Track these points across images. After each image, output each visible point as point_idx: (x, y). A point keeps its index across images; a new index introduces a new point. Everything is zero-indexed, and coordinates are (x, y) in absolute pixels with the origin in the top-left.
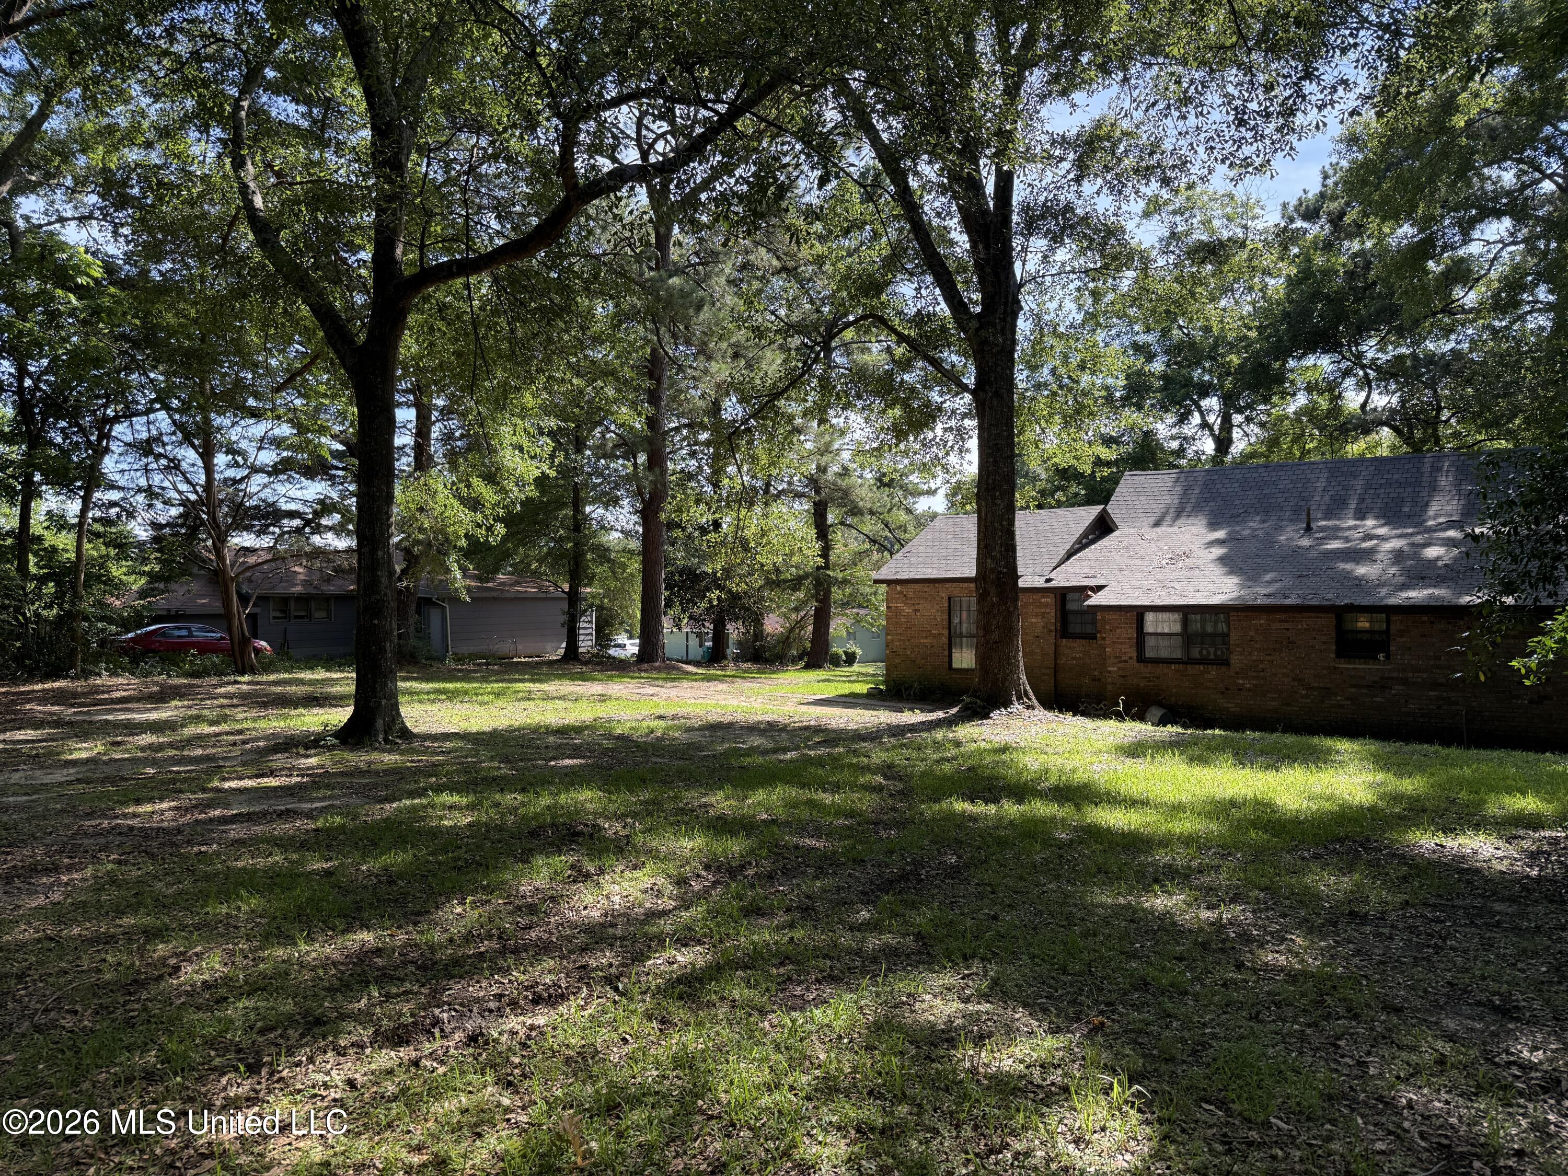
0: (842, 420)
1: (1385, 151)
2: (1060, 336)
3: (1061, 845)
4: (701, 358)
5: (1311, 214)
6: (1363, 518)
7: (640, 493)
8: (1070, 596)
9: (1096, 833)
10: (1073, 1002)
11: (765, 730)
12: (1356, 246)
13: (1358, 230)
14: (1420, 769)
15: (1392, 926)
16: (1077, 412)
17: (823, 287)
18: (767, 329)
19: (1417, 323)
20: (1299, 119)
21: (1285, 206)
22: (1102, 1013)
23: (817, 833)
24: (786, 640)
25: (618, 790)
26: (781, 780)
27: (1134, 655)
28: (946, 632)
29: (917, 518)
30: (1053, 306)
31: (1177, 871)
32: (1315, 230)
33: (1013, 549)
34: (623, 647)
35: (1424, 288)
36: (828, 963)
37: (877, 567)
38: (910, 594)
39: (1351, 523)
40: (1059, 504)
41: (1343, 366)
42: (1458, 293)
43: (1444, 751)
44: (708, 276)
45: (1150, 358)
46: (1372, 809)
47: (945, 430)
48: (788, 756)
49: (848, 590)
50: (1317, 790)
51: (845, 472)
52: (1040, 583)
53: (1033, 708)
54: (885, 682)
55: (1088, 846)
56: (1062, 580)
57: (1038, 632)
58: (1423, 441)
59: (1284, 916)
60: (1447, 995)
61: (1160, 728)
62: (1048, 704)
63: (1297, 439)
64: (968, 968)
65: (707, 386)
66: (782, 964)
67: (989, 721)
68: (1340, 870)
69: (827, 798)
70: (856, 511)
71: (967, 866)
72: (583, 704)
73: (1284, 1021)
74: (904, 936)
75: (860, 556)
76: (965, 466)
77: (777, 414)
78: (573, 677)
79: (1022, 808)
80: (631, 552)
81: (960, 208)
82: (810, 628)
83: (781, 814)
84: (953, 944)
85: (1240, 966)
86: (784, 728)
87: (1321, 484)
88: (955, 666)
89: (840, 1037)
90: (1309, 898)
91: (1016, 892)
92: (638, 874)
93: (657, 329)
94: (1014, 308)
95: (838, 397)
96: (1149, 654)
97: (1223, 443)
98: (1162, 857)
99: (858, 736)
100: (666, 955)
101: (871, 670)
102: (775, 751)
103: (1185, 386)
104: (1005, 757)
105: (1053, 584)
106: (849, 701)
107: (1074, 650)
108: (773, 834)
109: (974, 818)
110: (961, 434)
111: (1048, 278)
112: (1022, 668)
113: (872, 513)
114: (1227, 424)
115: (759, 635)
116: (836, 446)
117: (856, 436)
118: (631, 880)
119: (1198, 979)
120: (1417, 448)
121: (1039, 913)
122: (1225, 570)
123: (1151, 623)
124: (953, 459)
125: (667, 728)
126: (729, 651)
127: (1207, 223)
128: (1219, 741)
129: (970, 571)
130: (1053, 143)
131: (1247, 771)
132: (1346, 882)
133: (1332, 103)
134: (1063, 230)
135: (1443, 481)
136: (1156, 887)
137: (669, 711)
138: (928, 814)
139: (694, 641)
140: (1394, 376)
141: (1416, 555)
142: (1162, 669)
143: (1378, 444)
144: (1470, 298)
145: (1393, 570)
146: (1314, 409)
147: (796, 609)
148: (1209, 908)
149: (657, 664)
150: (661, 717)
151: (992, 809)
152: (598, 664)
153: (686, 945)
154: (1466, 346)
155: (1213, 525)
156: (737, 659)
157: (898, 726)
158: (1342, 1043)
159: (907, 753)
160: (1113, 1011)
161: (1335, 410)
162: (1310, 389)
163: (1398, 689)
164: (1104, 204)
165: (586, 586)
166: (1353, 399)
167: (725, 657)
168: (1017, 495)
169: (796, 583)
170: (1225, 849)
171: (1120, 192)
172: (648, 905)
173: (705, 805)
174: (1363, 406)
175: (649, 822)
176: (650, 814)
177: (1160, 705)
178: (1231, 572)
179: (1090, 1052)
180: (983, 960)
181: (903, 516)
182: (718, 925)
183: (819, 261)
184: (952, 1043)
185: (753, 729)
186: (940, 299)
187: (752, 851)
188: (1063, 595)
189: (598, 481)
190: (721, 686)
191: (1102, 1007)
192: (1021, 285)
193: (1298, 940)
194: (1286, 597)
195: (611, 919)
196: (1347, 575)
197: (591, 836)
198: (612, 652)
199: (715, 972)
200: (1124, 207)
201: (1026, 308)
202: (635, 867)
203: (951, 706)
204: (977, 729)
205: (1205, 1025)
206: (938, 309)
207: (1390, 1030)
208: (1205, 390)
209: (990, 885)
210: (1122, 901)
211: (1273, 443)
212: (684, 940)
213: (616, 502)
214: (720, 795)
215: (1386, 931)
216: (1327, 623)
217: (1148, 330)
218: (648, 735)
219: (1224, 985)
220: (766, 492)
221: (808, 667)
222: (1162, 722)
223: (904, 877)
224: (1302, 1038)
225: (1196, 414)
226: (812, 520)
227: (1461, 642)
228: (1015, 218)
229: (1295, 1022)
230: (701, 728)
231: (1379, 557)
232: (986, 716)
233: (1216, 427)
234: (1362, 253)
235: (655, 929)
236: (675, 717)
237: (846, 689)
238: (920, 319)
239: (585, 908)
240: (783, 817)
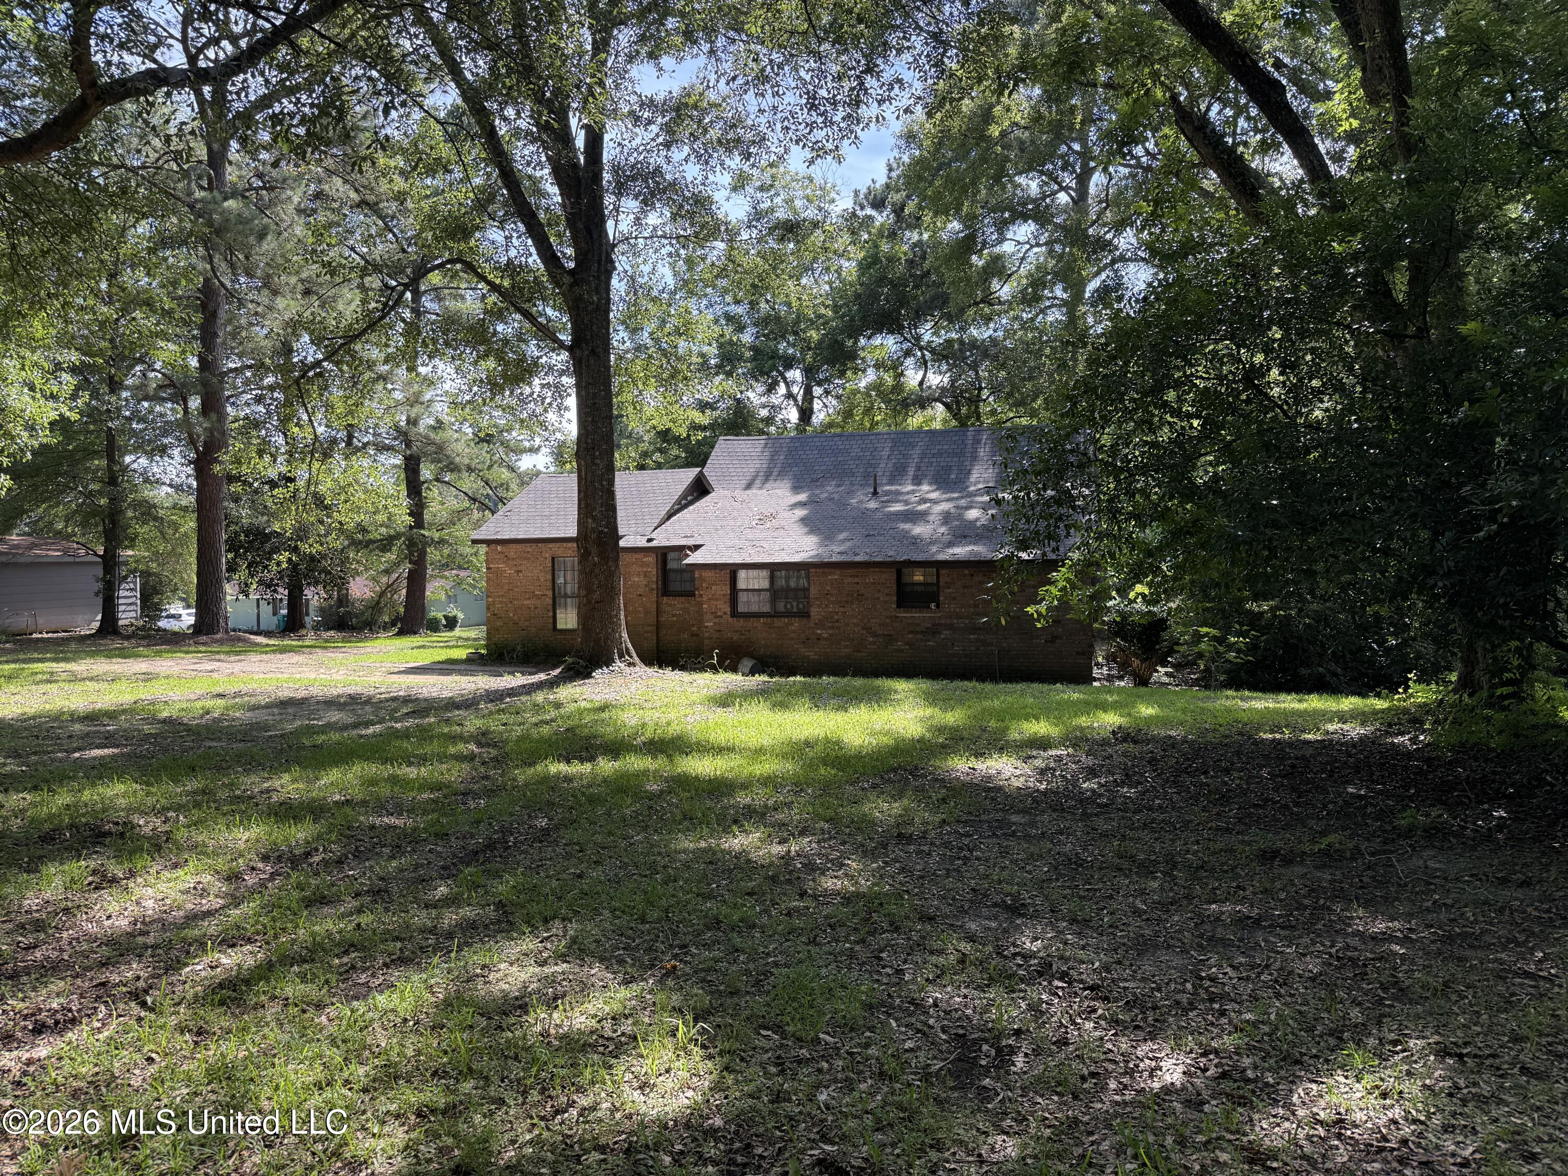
0: (430, 368)
1: (937, 150)
2: (654, 300)
3: (652, 796)
4: (265, 292)
5: (878, 204)
6: (919, 484)
7: (192, 442)
8: (671, 555)
9: (684, 782)
10: (650, 950)
11: (345, 704)
12: (915, 237)
13: (916, 222)
14: (961, 702)
15: (932, 844)
16: (672, 377)
17: (409, 225)
18: (340, 265)
19: (962, 311)
20: (863, 111)
21: (856, 193)
22: (675, 956)
23: (398, 810)
24: (376, 606)
25: (159, 781)
26: (359, 757)
27: (728, 610)
28: (550, 593)
29: (519, 476)
30: (646, 269)
31: (755, 811)
32: (881, 218)
33: (612, 509)
34: (177, 617)
35: (968, 279)
36: (399, 945)
37: (477, 525)
38: (512, 554)
39: (910, 488)
40: (659, 466)
41: (905, 346)
42: (995, 284)
43: (979, 686)
44: (272, 203)
45: (741, 329)
46: (921, 740)
47: (543, 386)
48: (370, 731)
49: (446, 551)
50: (878, 727)
51: (439, 425)
52: (642, 542)
53: (634, 665)
54: (487, 646)
55: (677, 795)
56: (662, 539)
57: (641, 591)
58: (968, 417)
59: (844, 843)
60: (971, 901)
61: (750, 678)
62: (648, 660)
63: (868, 411)
64: (547, 930)
65: (273, 323)
66: (346, 952)
67: (592, 681)
68: (892, 797)
69: (412, 772)
70: (453, 468)
71: (557, 828)
72: (122, 685)
73: (837, 941)
74: (483, 907)
75: (458, 515)
76: (565, 424)
77: (354, 358)
78: (110, 655)
79: (617, 764)
80: (185, 509)
81: (549, 158)
82: (404, 592)
83: (358, 794)
84: (534, 908)
85: (803, 894)
86: (368, 701)
87: (886, 453)
88: (559, 626)
89: (405, 1020)
90: (865, 825)
91: (603, 848)
92: (180, 872)
93: (211, 257)
94: (608, 268)
95: (424, 343)
96: (741, 608)
97: (806, 414)
98: (743, 798)
99: (452, 704)
100: (207, 960)
101: (473, 634)
102: (356, 726)
103: (772, 358)
104: (605, 715)
105: (654, 544)
106: (447, 667)
107: (675, 607)
108: (345, 816)
109: (568, 779)
110: (559, 391)
111: (641, 241)
112: (624, 626)
113: (470, 469)
114: (808, 395)
115: (343, 600)
116: (427, 396)
117: (446, 387)
118: (169, 880)
119: (766, 911)
120: (963, 424)
121: (624, 866)
122: (806, 530)
123: (745, 580)
124: (551, 416)
125: (227, 708)
126: (307, 619)
127: (789, 202)
128: (798, 686)
129: (572, 531)
130: (642, 105)
131: (821, 713)
132: (897, 808)
133: (890, 99)
134: (653, 195)
135: (982, 452)
136: (735, 828)
137: (231, 689)
138: (521, 779)
139: (266, 610)
140: (945, 357)
141: (960, 517)
142: (752, 623)
143: (933, 418)
144: (1005, 291)
145: (943, 529)
146: (881, 385)
147: (387, 572)
148: (782, 842)
149: (218, 636)
150: (221, 696)
151: (587, 768)
152: (143, 638)
153: (233, 946)
154: (1000, 334)
155: (796, 489)
156: (316, 628)
157: (497, 691)
158: (884, 955)
159: (504, 717)
160: (686, 954)
161: (898, 387)
162: (877, 366)
163: (946, 634)
164: (692, 171)
165: (127, 547)
166: (913, 377)
167: (303, 626)
168: (617, 455)
169: (386, 544)
170: (798, 786)
171: (707, 163)
172: (190, 906)
173: (268, 791)
174: (921, 383)
175: (196, 814)
176: (197, 805)
177: (752, 656)
178: (811, 532)
179: (660, 997)
180: (564, 920)
181: (505, 474)
182: (274, 920)
183: (401, 197)
184: (524, 1008)
185: (331, 703)
186: (533, 250)
187: (319, 837)
188: (663, 554)
189: (141, 426)
190: (296, 658)
191: (677, 951)
192: (614, 246)
193: (853, 865)
194: (856, 554)
195: (142, 926)
196: (906, 534)
197: (122, 835)
198: (162, 624)
199: (265, 971)
200: (711, 178)
201: (620, 268)
202: (176, 866)
203: (554, 667)
204: (578, 690)
205: (768, 954)
206: (530, 260)
207: (923, 938)
208: (789, 363)
209: (578, 844)
210: (703, 844)
211: (848, 414)
212: (228, 942)
213: (163, 450)
214: (286, 777)
215: (926, 848)
216: (889, 577)
217: (737, 302)
218: (202, 717)
219: (789, 914)
220: (349, 443)
221: (401, 633)
222: (752, 673)
223: (490, 846)
224: (852, 955)
225: (782, 385)
226: (403, 476)
227: (988, 591)
228: (606, 176)
229: (847, 940)
230: (268, 706)
231: (931, 518)
232: (588, 676)
233: (800, 398)
234: (919, 244)
235: (196, 932)
236: (237, 695)
237: (442, 655)
238: (511, 268)
239: (109, 917)
240: (360, 797)
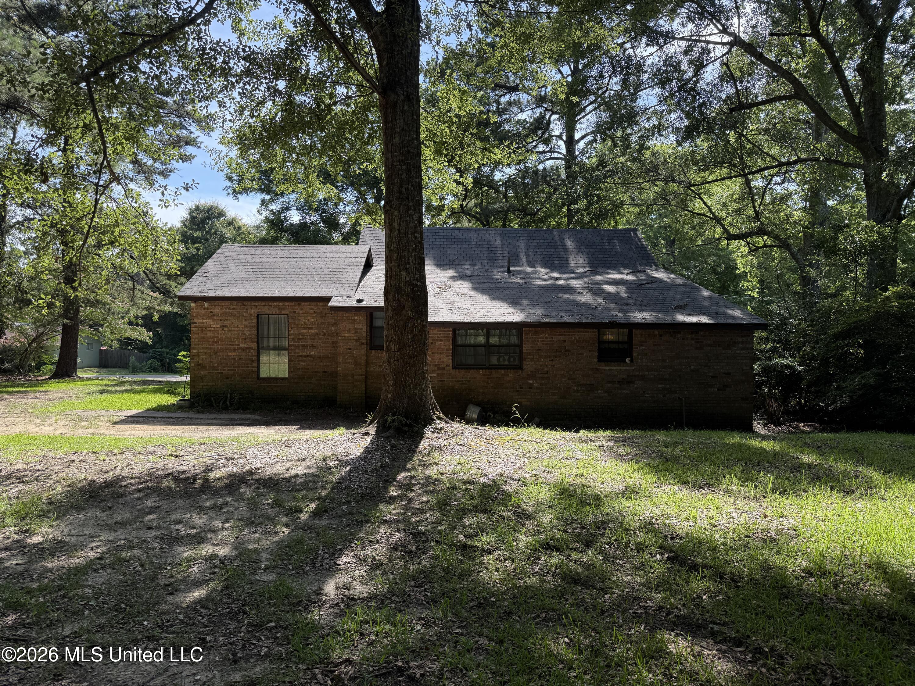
8: (376, 315)
27: (450, 363)
28: (255, 346)
38: (217, 310)
52: (352, 302)
53: (444, 420)
54: (190, 392)
88: (263, 375)
105: (363, 304)
123: (463, 337)
142: (472, 374)
163: (638, 383)
188: (370, 313)
216: (592, 336)
